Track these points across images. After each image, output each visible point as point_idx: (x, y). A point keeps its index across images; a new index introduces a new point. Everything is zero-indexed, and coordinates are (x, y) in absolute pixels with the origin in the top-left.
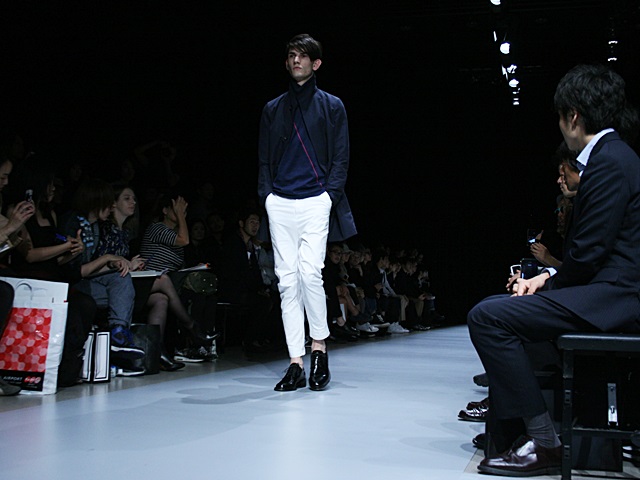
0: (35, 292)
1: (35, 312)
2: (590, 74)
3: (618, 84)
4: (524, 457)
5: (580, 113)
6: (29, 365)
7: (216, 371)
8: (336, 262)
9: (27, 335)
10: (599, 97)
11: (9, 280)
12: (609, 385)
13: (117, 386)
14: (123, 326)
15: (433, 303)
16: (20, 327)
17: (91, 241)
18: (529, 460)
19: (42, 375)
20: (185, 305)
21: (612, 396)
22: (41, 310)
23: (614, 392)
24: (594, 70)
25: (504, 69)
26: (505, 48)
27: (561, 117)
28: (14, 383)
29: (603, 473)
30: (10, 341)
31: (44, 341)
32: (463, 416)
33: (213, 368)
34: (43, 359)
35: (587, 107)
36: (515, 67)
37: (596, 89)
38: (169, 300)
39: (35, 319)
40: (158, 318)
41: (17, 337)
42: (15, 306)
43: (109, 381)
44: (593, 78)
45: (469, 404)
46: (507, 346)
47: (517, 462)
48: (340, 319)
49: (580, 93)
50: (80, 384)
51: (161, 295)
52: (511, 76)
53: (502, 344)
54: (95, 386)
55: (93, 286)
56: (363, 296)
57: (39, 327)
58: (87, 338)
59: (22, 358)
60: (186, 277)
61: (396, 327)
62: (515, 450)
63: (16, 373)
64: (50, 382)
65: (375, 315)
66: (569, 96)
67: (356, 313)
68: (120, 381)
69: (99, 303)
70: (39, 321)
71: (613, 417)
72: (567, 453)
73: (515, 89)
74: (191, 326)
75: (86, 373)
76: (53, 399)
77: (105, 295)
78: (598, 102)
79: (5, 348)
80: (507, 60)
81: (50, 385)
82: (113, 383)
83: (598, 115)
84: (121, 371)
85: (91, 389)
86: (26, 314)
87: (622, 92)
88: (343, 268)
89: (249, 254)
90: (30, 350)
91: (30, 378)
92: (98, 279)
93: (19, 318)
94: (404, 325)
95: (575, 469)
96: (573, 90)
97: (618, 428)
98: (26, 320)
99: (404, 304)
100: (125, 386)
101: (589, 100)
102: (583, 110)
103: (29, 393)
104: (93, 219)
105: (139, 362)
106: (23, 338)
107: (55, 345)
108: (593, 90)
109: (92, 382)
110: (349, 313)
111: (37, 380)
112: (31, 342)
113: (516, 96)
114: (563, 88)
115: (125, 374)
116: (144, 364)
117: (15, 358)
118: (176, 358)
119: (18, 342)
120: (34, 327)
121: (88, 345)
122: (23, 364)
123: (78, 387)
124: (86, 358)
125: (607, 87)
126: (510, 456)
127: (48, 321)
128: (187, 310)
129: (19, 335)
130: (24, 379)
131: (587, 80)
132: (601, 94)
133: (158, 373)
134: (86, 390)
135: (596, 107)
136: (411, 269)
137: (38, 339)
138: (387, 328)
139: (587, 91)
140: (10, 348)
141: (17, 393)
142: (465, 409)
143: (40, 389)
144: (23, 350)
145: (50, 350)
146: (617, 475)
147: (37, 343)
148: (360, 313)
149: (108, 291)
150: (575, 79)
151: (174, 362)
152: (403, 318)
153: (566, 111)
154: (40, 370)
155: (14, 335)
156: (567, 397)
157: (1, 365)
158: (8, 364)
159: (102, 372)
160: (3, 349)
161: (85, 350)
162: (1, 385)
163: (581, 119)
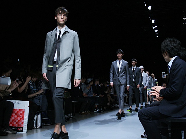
0: (20, 104)
1: (20, 110)
5: (167, 52)
6: (19, 125)
9: (18, 116)
10: (172, 48)
11: (12, 101)
12: (182, 131)
16: (16, 114)
19: (22, 128)
22: (22, 109)
23: (183, 133)
25: (153, 28)
26: (153, 21)
28: (15, 130)
30: (13, 118)
31: (23, 118)
32: (142, 136)
34: (23, 123)
35: (169, 51)
36: (156, 27)
37: (171, 45)
41: (15, 117)
42: (14, 108)
43: (42, 127)
49: (167, 46)
52: (155, 29)
55: (35, 100)
57: (21, 114)
58: (35, 116)
59: (17, 123)
63: (15, 127)
64: (25, 129)
69: (38, 105)
70: (21, 112)
73: (157, 33)
75: (35, 126)
76: (26, 134)
77: (39, 102)
78: (172, 49)
79: (12, 120)
80: (154, 25)
81: (25, 130)
83: (172, 52)
84: (45, 124)
85: (37, 130)
86: (18, 110)
90: (19, 121)
91: (19, 129)
93: (16, 112)
98: (18, 112)
99: (127, 97)
101: (169, 48)
103: (19, 133)
106: (17, 117)
107: (26, 119)
108: (170, 45)
109: (37, 128)
111: (21, 129)
112: (19, 119)
115: (46, 125)
117: (15, 123)
119: (15, 118)
120: (20, 114)
124: (35, 122)
125: (175, 45)
127: (24, 112)
129: (16, 116)
130: (17, 129)
131: (169, 42)
132: (173, 46)
134: (35, 130)
137: (21, 117)
139: (169, 46)
140: (13, 120)
141: (16, 133)
143: (22, 132)
144: (17, 121)
145: (24, 120)
147: (21, 119)
148: (114, 101)
149: (39, 101)
150: (166, 42)
154: (22, 126)
155: (14, 116)
156: (170, 135)
157: (11, 125)
158: (13, 125)
159: (39, 125)
160: (11, 121)
161: (34, 119)
162: (11, 131)
163: (168, 54)
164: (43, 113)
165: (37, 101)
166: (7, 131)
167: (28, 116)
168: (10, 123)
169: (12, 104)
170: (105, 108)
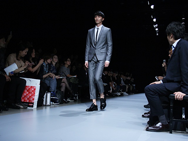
0: (32, 82)
1: (31, 87)
2: (176, 24)
3: (183, 27)
4: (158, 127)
5: (173, 34)
6: (30, 101)
7: (78, 103)
8: (109, 75)
9: (29, 93)
10: (178, 30)
11: (25, 79)
13: (52, 106)
14: (53, 91)
15: (135, 87)
16: (28, 91)
17: (45, 69)
18: (160, 127)
19: (33, 103)
20: (70, 86)
21: (183, 111)
22: (33, 87)
23: (184, 110)
24: (177, 23)
25: (154, 26)
26: (155, 20)
27: (168, 35)
28: (26, 105)
29: (181, 132)
30: (25, 94)
31: (34, 95)
32: (143, 116)
33: (77, 103)
34: (33, 99)
35: (175, 33)
36: (157, 25)
37: (178, 28)
38: (66, 85)
39: (32, 89)
40: (63, 89)
42: (26, 85)
43: (50, 105)
44: (177, 25)
45: (145, 113)
46: (155, 97)
47: (156, 128)
48: (110, 91)
49: (173, 29)
50: (43, 106)
51: (64, 83)
52: (156, 28)
53: (154, 96)
54: (47, 107)
55: (46, 81)
56: (116, 85)
57: (33, 91)
58: (45, 94)
59: (28, 99)
60: (70, 79)
61: (125, 93)
62: (156, 125)
63: (27, 103)
64: (35, 105)
65: (120, 90)
66: (170, 30)
67: (115, 89)
68: (53, 105)
69: (48, 85)
70: (33, 89)
71: (184, 117)
72: (171, 126)
73: (157, 31)
74: (71, 92)
75: (44, 103)
76: (36, 109)
77: (49, 83)
78: (178, 31)
80: (155, 23)
81: (35, 106)
82: (51, 106)
83: (178, 35)
84: (53, 103)
85: (46, 107)
86: (29, 87)
87: (184, 29)
88: (111, 77)
89: (86, 73)
90: (30, 97)
91: (30, 104)
92: (47, 79)
93: (28, 89)
94: (127, 93)
95: (173, 130)
96: (171, 28)
97: (185, 119)
99: (127, 87)
100: (54, 107)
101: (176, 31)
102: (174, 34)
103: (30, 108)
104: (47, 63)
105: (58, 101)
107: (36, 96)
108: (177, 28)
109: (46, 105)
110: (113, 89)
111: (32, 105)
112: (30, 95)
113: (157, 33)
114: (168, 28)
116: (59, 101)
117: (26, 99)
118: (67, 100)
119: (27, 95)
120: (31, 91)
121: (45, 96)
122: (28, 100)
123: (42, 107)
124: (44, 99)
125: (180, 28)
126: (154, 126)
127: (35, 89)
128: (70, 87)
131: (175, 26)
133: (63, 104)
134: (44, 108)
135: (178, 33)
136: (129, 78)
138: (123, 93)
139: (175, 28)
140: (25, 96)
141: (27, 108)
142: (143, 114)
143: (33, 107)
144: (28, 97)
145: (35, 97)
146: (184, 132)
147: (32, 95)
148: (116, 89)
149: (50, 82)
150: (172, 25)
151: (67, 101)
152: (127, 91)
153: (169, 34)
154: (33, 102)
155: (26, 93)
156: (172, 111)
157: (23, 101)
158: (25, 100)
159: (48, 103)
160: (23, 96)
161: (44, 97)
162: (23, 106)
163: (173, 36)
164: (52, 92)
165: (47, 82)
166: (19, 106)
167: (39, 93)
168: (22, 98)
169: (25, 82)
170: (107, 95)
